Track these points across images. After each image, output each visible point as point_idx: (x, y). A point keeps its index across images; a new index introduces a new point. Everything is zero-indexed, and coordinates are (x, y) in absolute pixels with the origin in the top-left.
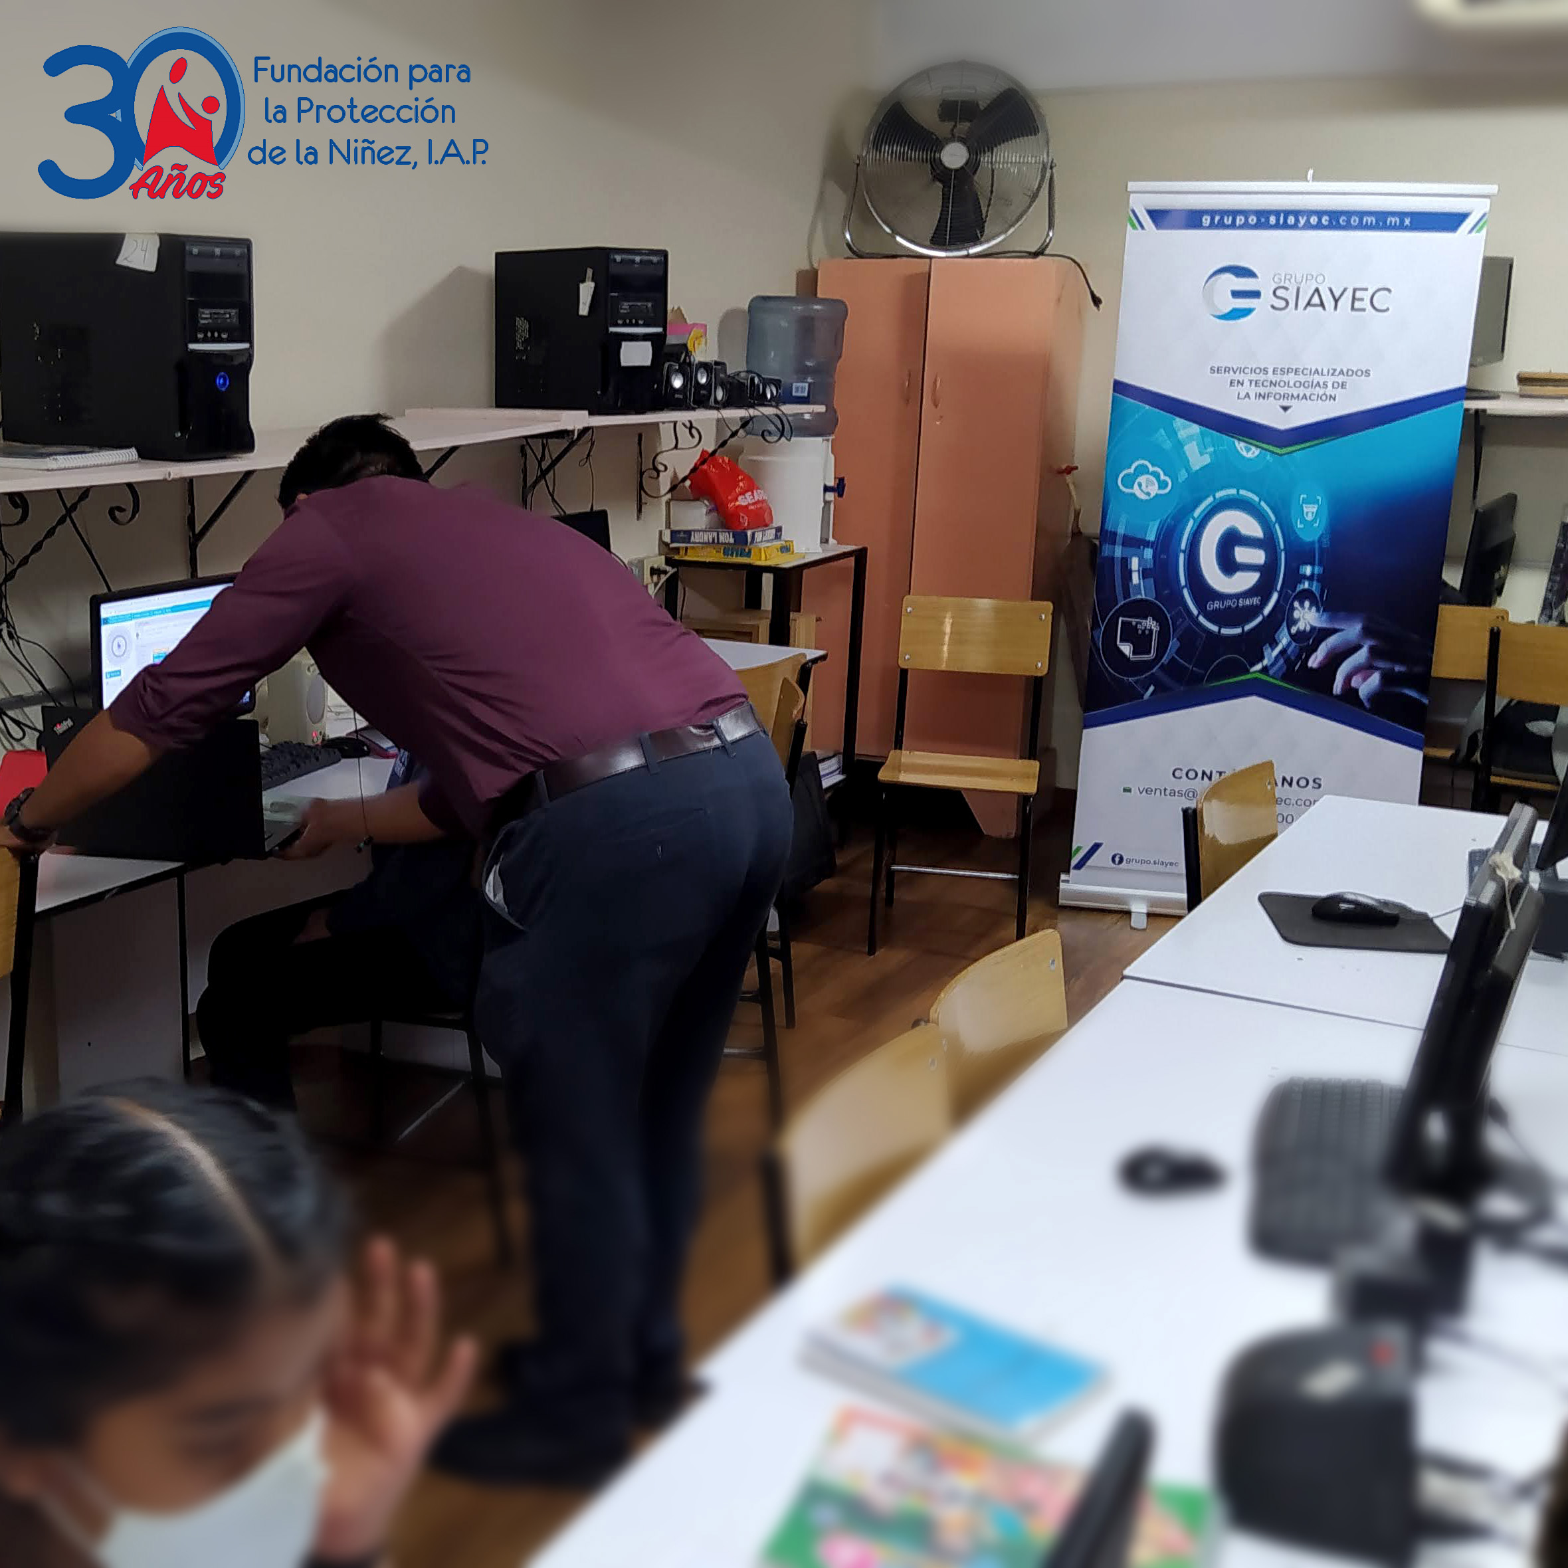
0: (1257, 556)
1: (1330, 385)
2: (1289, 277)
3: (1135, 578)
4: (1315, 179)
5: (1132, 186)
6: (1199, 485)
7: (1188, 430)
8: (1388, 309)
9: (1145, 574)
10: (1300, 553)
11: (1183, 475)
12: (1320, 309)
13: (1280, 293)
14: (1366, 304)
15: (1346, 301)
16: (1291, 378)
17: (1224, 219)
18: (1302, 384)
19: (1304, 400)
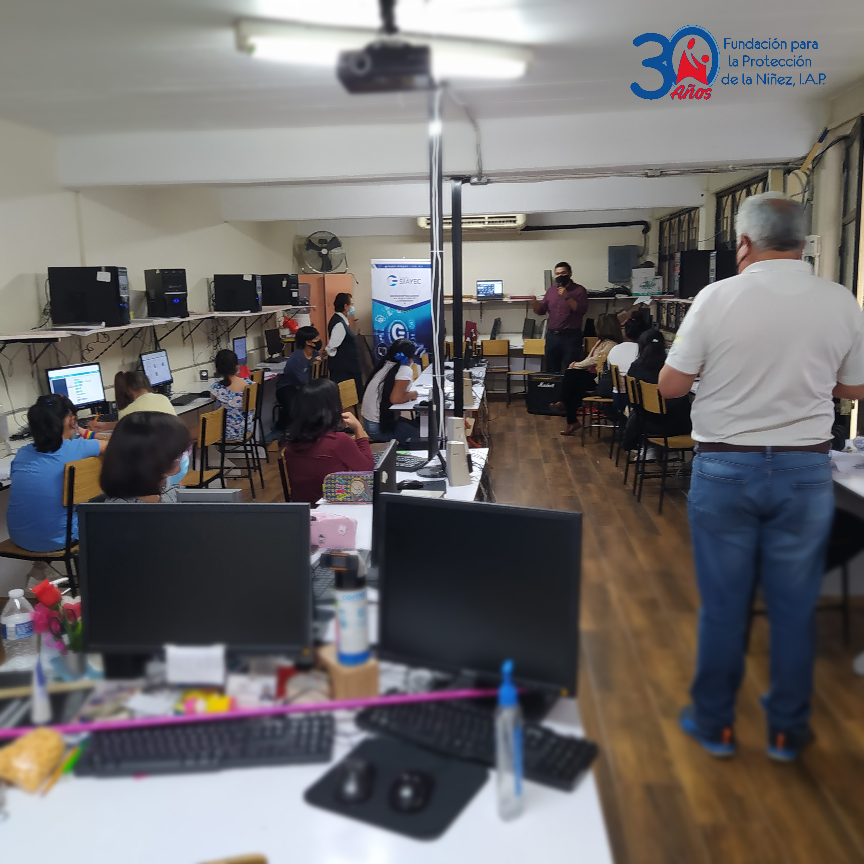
0: (403, 333)
1: (412, 298)
2: (402, 277)
4: (405, 258)
5: (372, 260)
6: (391, 319)
7: (388, 308)
8: (420, 284)
9: (383, 338)
10: (411, 332)
11: (388, 317)
12: (409, 283)
13: (401, 281)
14: (417, 282)
15: (413, 282)
17: (389, 266)
18: (407, 298)
19: (408, 301)
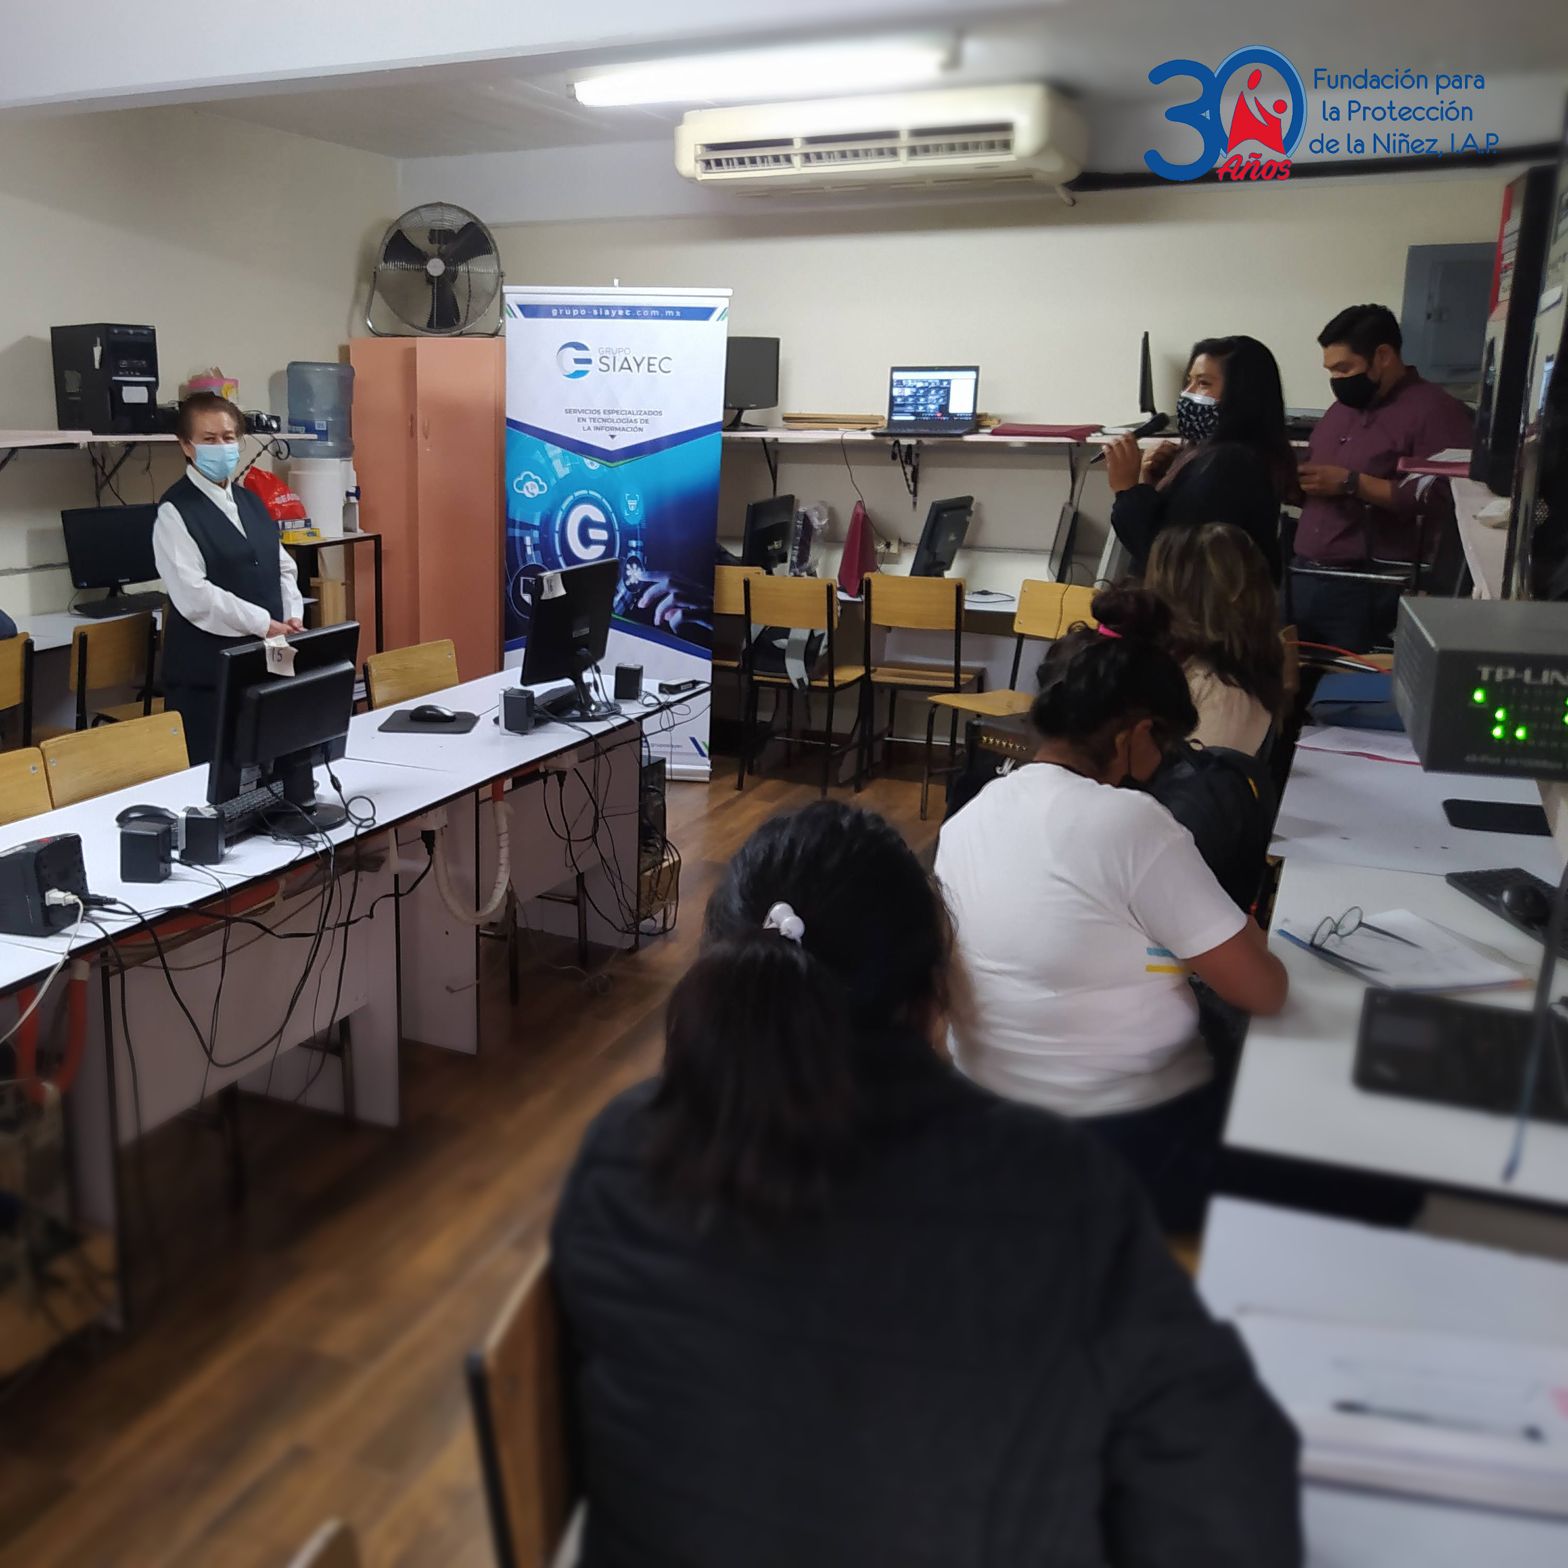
0: (603, 535)
1: (639, 421)
2: (609, 350)
3: (529, 551)
4: (620, 285)
5: (506, 289)
6: (563, 488)
7: (554, 451)
8: (669, 372)
9: (535, 547)
10: (628, 533)
11: (553, 481)
12: (629, 371)
13: (604, 360)
14: (656, 368)
15: (644, 365)
16: (614, 416)
17: (565, 311)
18: (621, 421)
19: (623, 432)
